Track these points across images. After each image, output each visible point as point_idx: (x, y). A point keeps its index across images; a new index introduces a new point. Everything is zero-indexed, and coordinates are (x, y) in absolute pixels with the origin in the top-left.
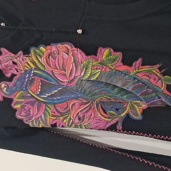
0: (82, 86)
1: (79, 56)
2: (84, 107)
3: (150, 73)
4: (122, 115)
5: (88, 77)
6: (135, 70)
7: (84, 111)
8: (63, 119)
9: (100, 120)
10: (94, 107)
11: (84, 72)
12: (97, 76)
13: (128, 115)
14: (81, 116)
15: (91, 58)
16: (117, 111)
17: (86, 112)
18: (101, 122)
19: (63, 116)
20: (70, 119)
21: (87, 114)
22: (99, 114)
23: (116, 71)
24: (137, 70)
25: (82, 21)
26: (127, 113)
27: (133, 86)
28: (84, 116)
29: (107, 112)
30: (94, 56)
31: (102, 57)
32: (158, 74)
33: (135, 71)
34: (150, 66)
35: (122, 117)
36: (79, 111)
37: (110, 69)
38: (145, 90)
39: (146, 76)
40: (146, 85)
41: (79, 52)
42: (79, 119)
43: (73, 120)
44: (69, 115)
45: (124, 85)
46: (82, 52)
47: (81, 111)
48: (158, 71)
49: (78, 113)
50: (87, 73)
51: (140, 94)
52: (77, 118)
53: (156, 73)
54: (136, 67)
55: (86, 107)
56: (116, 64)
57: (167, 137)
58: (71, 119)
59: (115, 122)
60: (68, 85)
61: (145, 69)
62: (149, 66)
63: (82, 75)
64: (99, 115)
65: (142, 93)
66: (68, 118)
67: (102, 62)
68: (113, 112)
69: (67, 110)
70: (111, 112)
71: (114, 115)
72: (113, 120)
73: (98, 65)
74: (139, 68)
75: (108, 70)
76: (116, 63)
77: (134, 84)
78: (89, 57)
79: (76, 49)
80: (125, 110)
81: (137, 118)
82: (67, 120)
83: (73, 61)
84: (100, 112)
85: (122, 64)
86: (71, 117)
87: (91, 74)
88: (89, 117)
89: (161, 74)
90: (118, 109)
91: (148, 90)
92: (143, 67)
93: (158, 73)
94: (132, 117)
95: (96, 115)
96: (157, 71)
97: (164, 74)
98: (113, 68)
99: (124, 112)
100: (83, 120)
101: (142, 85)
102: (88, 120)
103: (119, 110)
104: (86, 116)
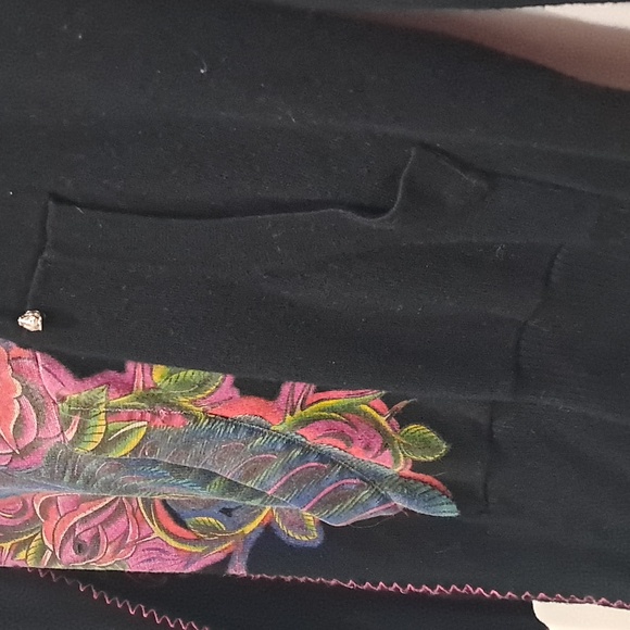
0: (74, 466)
1: (46, 380)
2: (95, 509)
3: (349, 422)
4: (248, 529)
5: (93, 446)
6: (292, 414)
7: (95, 521)
8: (14, 548)
9: (164, 552)
10: (135, 505)
11: (75, 430)
12: (134, 441)
13: (268, 530)
14: (86, 537)
15: (102, 388)
16: (225, 518)
17: (105, 523)
18: (167, 557)
19: (12, 539)
20: (43, 548)
21: (108, 530)
22: (156, 528)
23: (213, 419)
24: (298, 412)
25: (36, 274)
26: (266, 522)
27: (284, 479)
28: (96, 538)
29: (190, 522)
30: (113, 374)
31: (147, 375)
32: (382, 420)
33: (288, 416)
34: (351, 392)
35: (245, 536)
36: (75, 520)
37: (187, 414)
38: (331, 488)
39: (334, 436)
40: (334, 463)
41: (41, 368)
42: (79, 548)
43: (54, 552)
44: (35, 536)
45: (248, 476)
46: (57, 364)
47: (82, 519)
48: (382, 406)
49: (73, 528)
50: (88, 432)
51: (310, 505)
52: (69, 545)
53: (374, 413)
54: (295, 400)
55: (101, 506)
56: (209, 395)
57: (409, 585)
58: (46, 548)
59: (221, 556)
60: (13, 464)
61: (331, 402)
62: (347, 392)
63: (70, 435)
64: (158, 533)
65: (320, 500)
66: (33, 544)
67: (152, 391)
68: (212, 520)
69: (26, 518)
70: (205, 518)
71: (216, 530)
72: (212, 548)
73: (134, 407)
74: (308, 402)
75: (178, 420)
76: (212, 393)
77: (287, 467)
78: (88, 382)
79: (28, 353)
80: (255, 514)
81: (304, 538)
82: (30, 552)
83: (19, 392)
84: (158, 522)
85: (236, 393)
86: (47, 543)
87: (107, 433)
88: (117, 543)
89: (393, 419)
90: (232, 510)
91: (344, 481)
92: (321, 395)
93: (381, 415)
94: (284, 538)
95: (144, 533)
96: (376, 406)
97: (403, 419)
98: (198, 411)
99: (253, 518)
100: (95, 553)
101: (317, 467)
102: (116, 552)
103: (235, 513)
104: (103, 538)
